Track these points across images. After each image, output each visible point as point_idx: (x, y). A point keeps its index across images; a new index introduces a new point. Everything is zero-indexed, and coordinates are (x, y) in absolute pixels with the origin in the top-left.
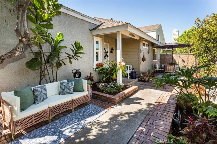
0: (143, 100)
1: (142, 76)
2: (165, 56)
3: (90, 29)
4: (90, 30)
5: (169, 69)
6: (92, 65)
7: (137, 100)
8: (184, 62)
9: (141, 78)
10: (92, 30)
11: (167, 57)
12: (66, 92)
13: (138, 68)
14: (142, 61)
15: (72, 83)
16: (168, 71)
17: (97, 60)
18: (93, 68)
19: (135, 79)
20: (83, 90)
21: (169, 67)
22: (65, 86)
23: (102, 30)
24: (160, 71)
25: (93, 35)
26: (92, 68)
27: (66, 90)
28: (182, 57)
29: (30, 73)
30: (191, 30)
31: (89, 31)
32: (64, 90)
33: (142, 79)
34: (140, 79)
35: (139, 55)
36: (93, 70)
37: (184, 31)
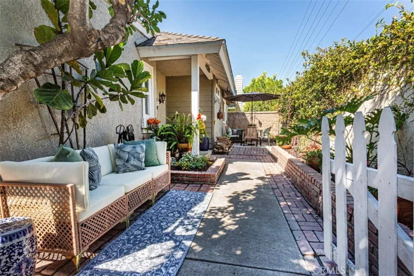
0: (249, 174)
1: (220, 144)
2: (235, 115)
3: (135, 43)
4: (137, 46)
5: (250, 134)
6: (140, 123)
7: (241, 176)
8: (261, 125)
9: (217, 148)
10: (140, 45)
11: (237, 117)
12: (132, 165)
13: (211, 132)
14: (218, 118)
15: (142, 147)
16: (249, 136)
17: (147, 113)
18: (142, 129)
19: (207, 150)
20: (158, 163)
21: (250, 130)
22: (128, 153)
23: (165, 47)
24: (234, 137)
25: (141, 57)
26: (140, 128)
27: (133, 162)
28: (258, 118)
29: (24, 125)
30: (262, 78)
31: (134, 46)
32: (128, 161)
33: (219, 149)
34: (215, 149)
35: (212, 107)
36: (141, 133)
37: (253, 78)
